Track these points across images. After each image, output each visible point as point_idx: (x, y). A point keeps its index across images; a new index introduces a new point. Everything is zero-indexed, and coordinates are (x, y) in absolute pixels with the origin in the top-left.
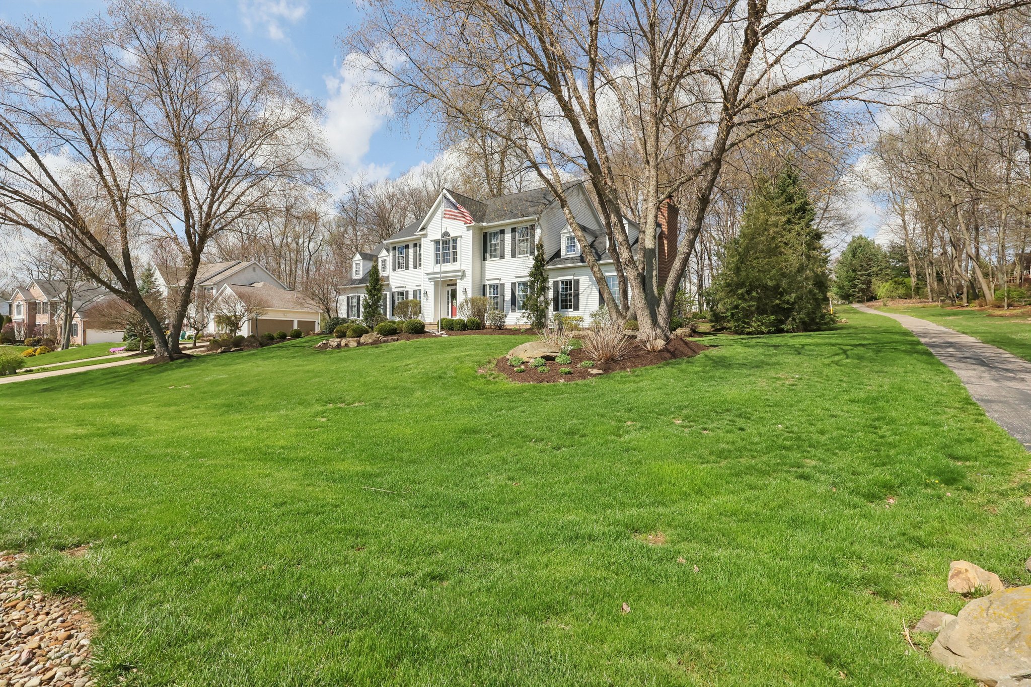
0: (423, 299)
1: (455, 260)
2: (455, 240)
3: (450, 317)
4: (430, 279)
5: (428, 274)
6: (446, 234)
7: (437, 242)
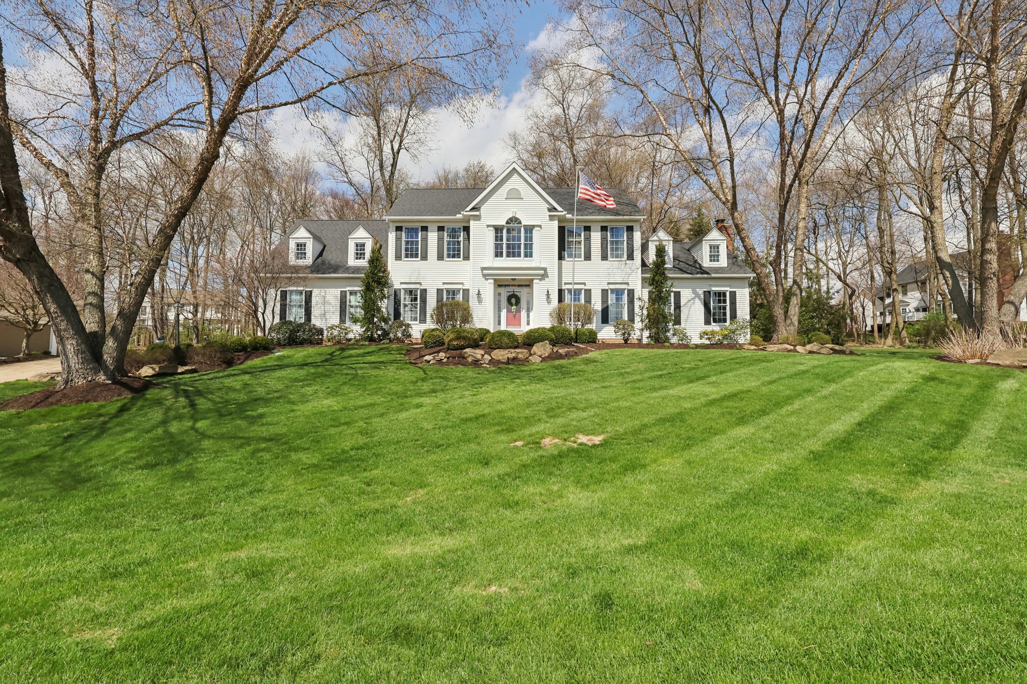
0: (473, 302)
1: (529, 255)
2: (529, 229)
3: (503, 327)
4: (484, 276)
5: (483, 269)
6: (513, 220)
7: (498, 229)
